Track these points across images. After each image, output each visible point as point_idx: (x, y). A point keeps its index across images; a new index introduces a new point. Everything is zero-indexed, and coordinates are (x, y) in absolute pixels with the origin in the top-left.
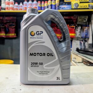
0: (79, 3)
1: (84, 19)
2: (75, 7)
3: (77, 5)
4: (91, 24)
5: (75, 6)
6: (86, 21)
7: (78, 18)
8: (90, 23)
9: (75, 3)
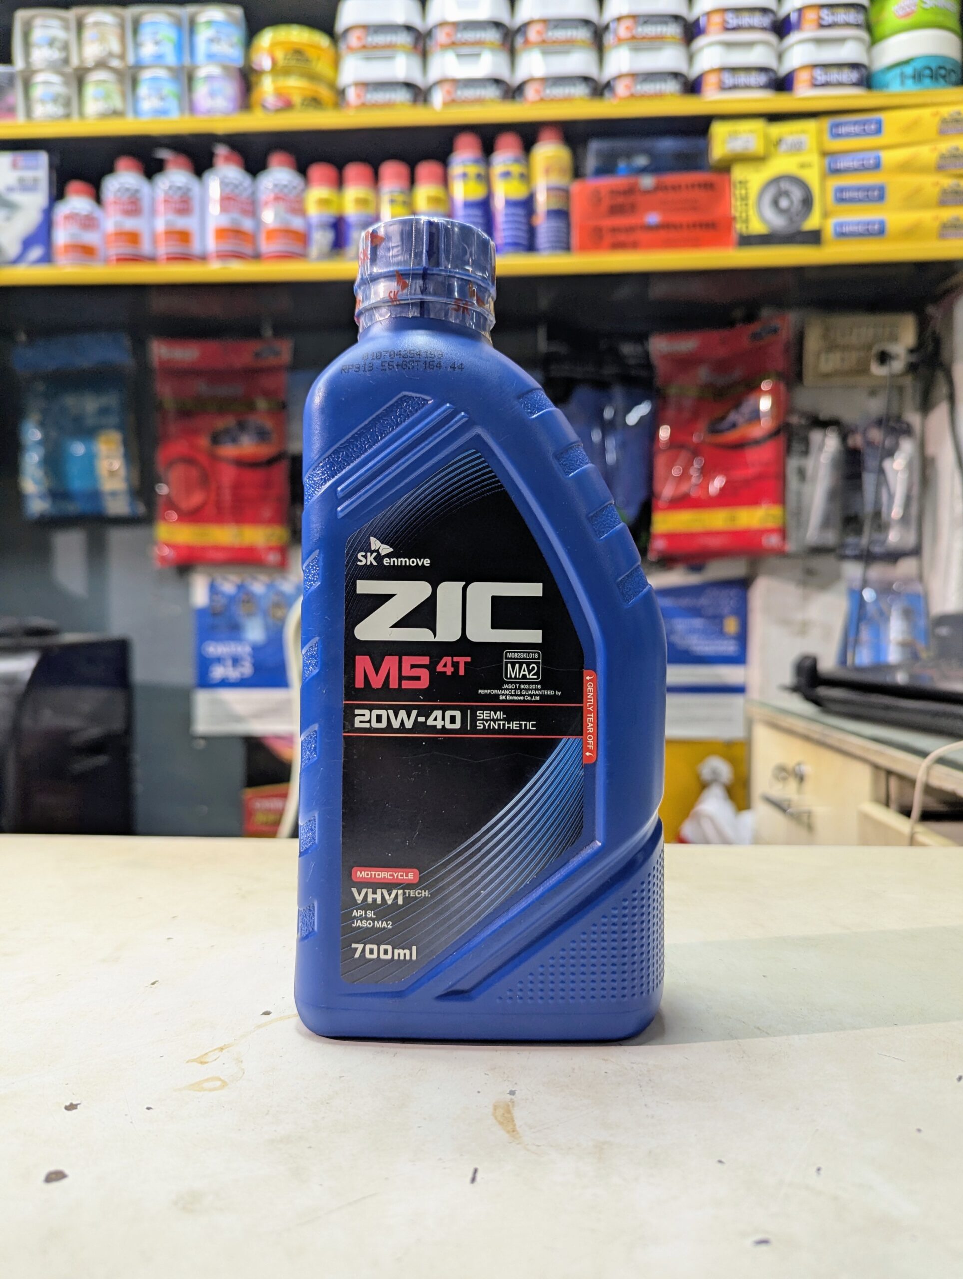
0: (812, 177)
1: (869, 347)
2: (778, 222)
3: (797, 194)
4: (951, 398)
5: (769, 213)
6: (898, 366)
7: (813, 342)
8: (941, 389)
9: (776, 180)
